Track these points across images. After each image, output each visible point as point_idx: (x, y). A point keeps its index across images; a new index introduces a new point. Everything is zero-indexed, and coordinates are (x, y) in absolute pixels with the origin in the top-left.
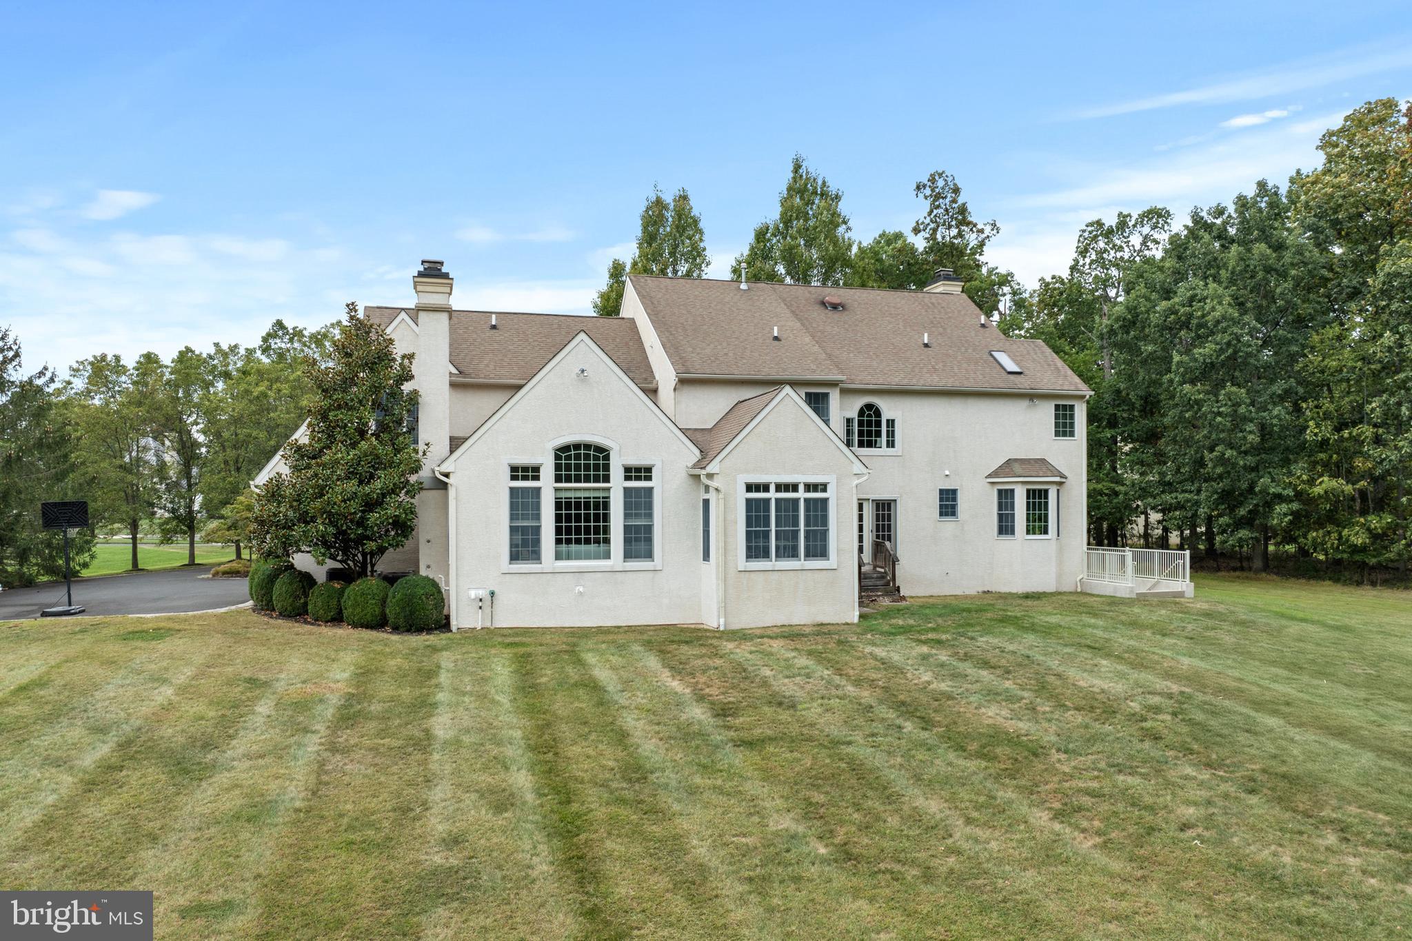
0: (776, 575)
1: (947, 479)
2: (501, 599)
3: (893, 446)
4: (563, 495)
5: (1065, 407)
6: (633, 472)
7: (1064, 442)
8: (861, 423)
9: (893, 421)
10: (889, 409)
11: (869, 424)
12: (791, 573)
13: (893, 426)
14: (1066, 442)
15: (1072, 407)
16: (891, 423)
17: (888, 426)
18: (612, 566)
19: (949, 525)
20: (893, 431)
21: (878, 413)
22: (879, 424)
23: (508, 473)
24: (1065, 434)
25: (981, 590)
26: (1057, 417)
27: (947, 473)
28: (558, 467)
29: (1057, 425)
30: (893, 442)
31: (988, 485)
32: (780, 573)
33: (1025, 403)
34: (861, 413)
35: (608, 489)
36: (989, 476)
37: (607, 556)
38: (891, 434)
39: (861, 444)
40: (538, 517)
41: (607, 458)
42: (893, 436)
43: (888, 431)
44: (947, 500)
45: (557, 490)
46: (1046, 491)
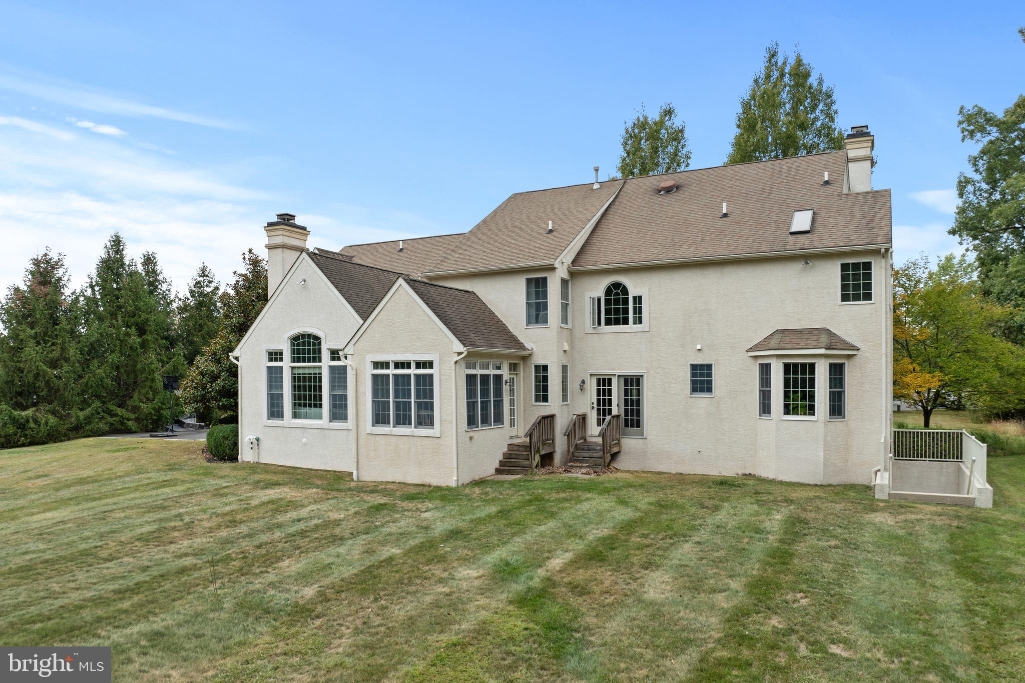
0: (394, 439)
1: (700, 353)
2: (264, 444)
3: (641, 322)
4: (296, 371)
5: (856, 266)
6: (335, 354)
7: (857, 308)
8: (608, 302)
9: (640, 297)
10: (635, 286)
11: (617, 302)
12: (405, 438)
13: (640, 303)
14: (858, 308)
15: (868, 266)
16: (638, 300)
17: (635, 303)
18: (322, 425)
19: (702, 401)
20: (640, 308)
21: (625, 291)
22: (626, 301)
23: (266, 356)
24: (856, 298)
25: (741, 472)
26: (844, 278)
27: (699, 347)
28: (293, 352)
29: (844, 287)
30: (640, 318)
31: (750, 360)
32: (396, 437)
33: (798, 266)
34: (608, 292)
35: (320, 367)
36: (751, 350)
37: (320, 417)
38: (638, 311)
39: (608, 322)
40: (282, 387)
41: (320, 344)
42: (640, 312)
43: (635, 309)
44: (702, 375)
45: (293, 368)
46: (812, 366)
